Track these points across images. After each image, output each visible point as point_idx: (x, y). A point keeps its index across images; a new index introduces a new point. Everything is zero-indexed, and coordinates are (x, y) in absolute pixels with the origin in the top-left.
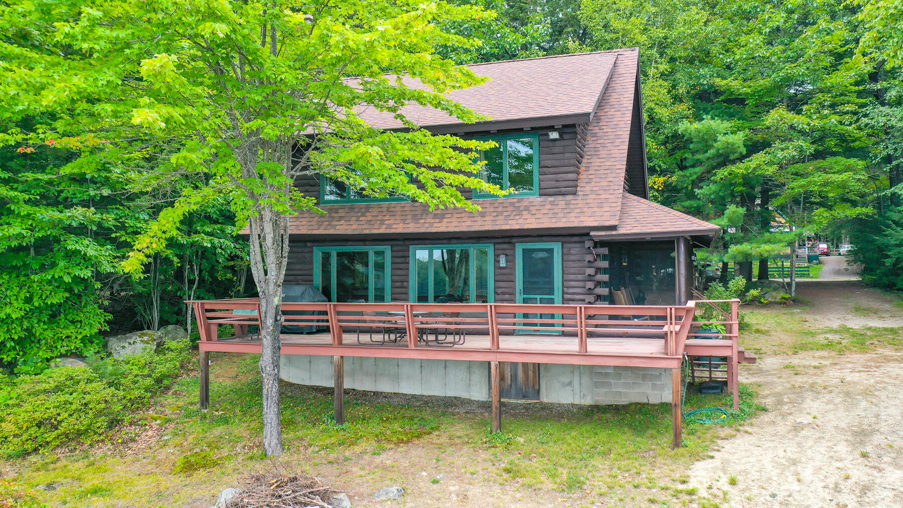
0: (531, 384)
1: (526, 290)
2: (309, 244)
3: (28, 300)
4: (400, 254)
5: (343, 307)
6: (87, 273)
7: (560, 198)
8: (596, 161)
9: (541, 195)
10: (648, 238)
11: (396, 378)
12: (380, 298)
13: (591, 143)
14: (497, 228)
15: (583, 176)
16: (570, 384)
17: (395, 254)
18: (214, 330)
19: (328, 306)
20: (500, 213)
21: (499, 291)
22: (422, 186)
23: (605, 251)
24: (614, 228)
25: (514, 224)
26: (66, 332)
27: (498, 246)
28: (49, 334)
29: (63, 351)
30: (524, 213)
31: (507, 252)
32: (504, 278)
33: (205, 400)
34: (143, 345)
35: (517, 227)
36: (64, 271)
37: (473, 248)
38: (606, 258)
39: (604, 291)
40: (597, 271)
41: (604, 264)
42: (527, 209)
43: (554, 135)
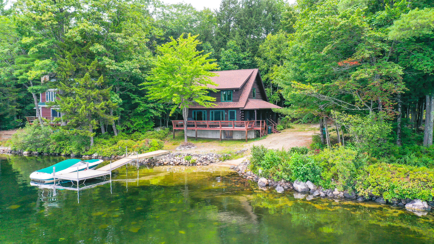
0: (231, 136)
1: (230, 119)
2: (192, 110)
5: (197, 121)
6: (152, 116)
7: (236, 102)
8: (243, 95)
9: (232, 101)
11: (208, 135)
12: (205, 120)
14: (224, 108)
15: (240, 98)
16: (238, 135)
17: (207, 112)
18: (175, 125)
19: (194, 121)
20: (225, 105)
21: (226, 119)
22: (206, 105)
23: (243, 112)
24: (243, 108)
25: (227, 107)
26: (148, 126)
27: (225, 111)
28: (146, 126)
29: (148, 129)
31: (227, 112)
32: (226, 116)
33: (174, 138)
34: (160, 129)
36: (149, 115)
37: (221, 111)
38: (243, 113)
39: (243, 119)
40: (242, 115)
41: (243, 114)
42: (230, 104)
43: (234, 91)
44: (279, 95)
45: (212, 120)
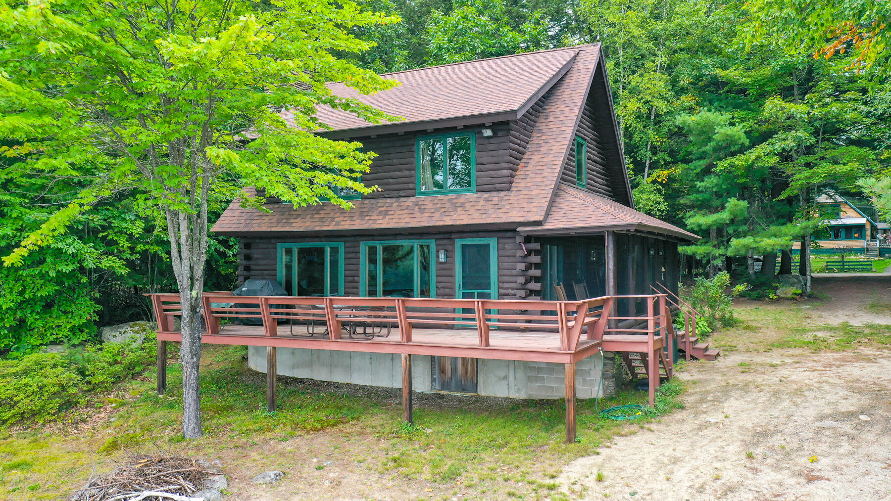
0: (469, 377)
1: (464, 285)
2: (273, 241)
3: (21, 293)
4: (352, 250)
6: (69, 268)
7: (495, 194)
8: (536, 157)
9: (478, 191)
10: (573, 233)
11: (349, 369)
12: (335, 291)
13: (535, 139)
14: (432, 224)
15: (520, 173)
16: (506, 377)
17: (348, 250)
18: (171, 321)
19: (260, 300)
20: (437, 210)
21: (440, 285)
23: (536, 246)
24: (539, 223)
25: (448, 220)
26: (57, 322)
27: (439, 242)
28: (40, 323)
29: (52, 339)
30: (459, 209)
31: (446, 247)
32: (445, 272)
33: (162, 385)
34: (133, 335)
35: (450, 223)
37: (416, 244)
38: (537, 252)
39: (536, 286)
40: (529, 266)
41: (536, 259)
42: (463, 205)
43: (488, 133)
45: (372, 293)
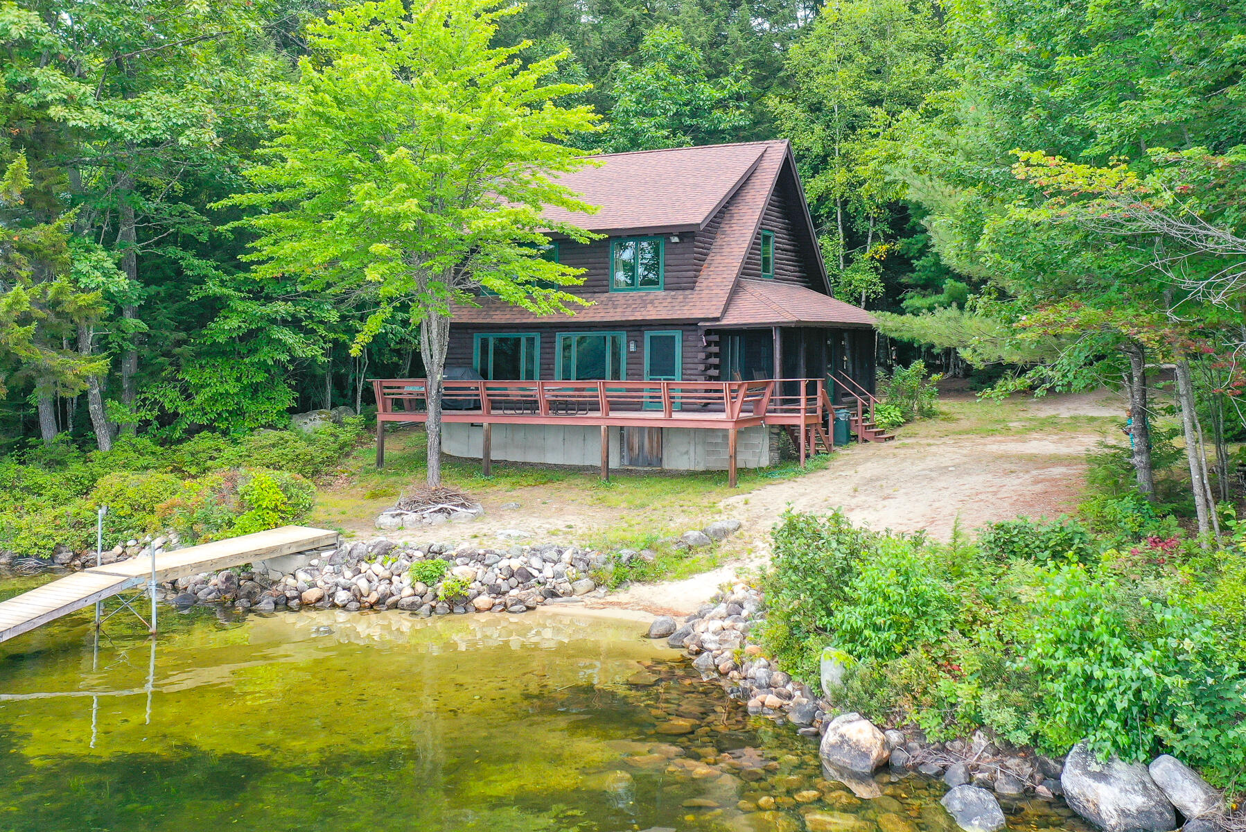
0: (655, 454)
1: (652, 372)
2: (470, 331)
3: (238, 380)
4: (548, 340)
5: (492, 383)
6: (284, 357)
7: (680, 292)
8: (718, 258)
9: (665, 289)
10: (745, 327)
12: (530, 376)
13: (718, 242)
14: (624, 319)
15: (704, 273)
16: (687, 453)
17: (544, 340)
18: (389, 403)
19: (480, 383)
20: (629, 306)
21: (630, 372)
23: (716, 338)
24: (717, 319)
25: (638, 316)
26: (263, 408)
27: (630, 334)
28: (253, 407)
29: (263, 422)
30: (649, 306)
31: (636, 338)
32: (635, 361)
33: (380, 461)
34: (321, 422)
35: (640, 318)
36: (266, 355)
37: (609, 335)
38: (716, 344)
39: (715, 372)
40: (709, 356)
41: (715, 349)
42: (652, 302)
43: (676, 240)
44: (876, 269)
45: (567, 377)
